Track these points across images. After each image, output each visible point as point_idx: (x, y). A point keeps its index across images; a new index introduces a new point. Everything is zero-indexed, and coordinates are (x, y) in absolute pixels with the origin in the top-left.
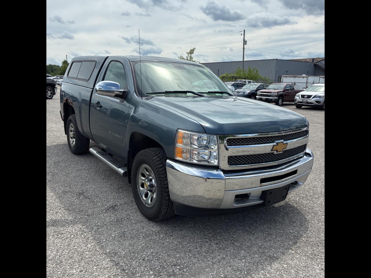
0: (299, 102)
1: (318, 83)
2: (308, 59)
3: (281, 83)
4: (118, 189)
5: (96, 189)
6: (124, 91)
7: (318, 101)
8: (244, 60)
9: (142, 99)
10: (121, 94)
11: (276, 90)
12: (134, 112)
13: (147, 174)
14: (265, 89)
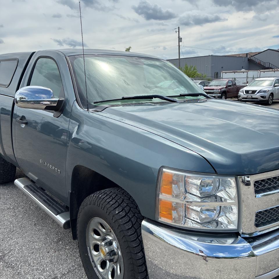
0: (243, 98)
1: (260, 77)
2: (241, 54)
3: (221, 79)
4: (57, 242)
5: (23, 246)
6: (59, 100)
7: (263, 96)
8: (180, 58)
9: (88, 112)
10: (56, 105)
11: (218, 87)
12: (77, 133)
13: (102, 232)
14: (207, 86)
